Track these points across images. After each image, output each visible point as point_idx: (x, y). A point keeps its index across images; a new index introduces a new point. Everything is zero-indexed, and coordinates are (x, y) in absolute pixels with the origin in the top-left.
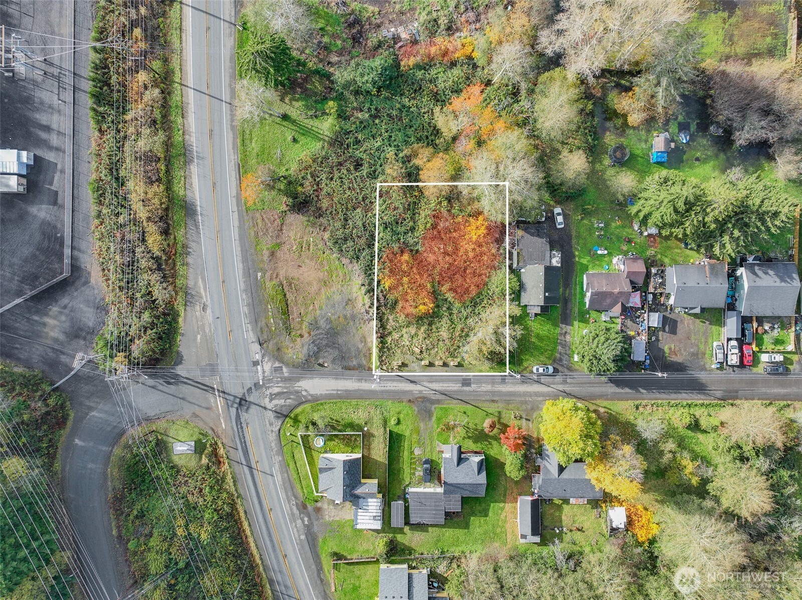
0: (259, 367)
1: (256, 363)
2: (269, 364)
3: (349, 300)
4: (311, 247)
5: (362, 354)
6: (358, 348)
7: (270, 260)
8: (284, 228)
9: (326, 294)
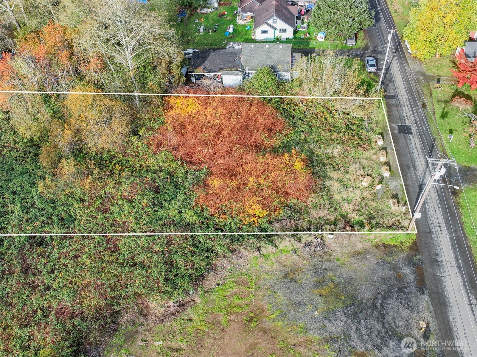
6: (377, 264)
9: (273, 320)
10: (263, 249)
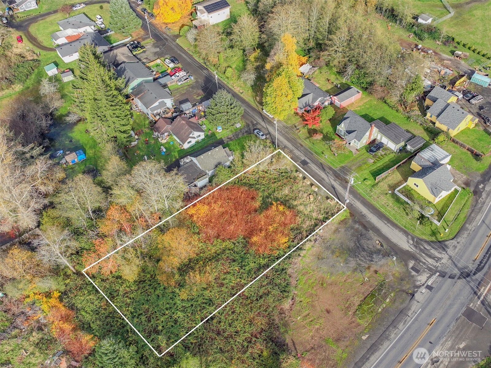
0: (429, 283)
1: (430, 288)
2: (419, 278)
4: (304, 314)
6: (345, 230)
10: (300, 254)
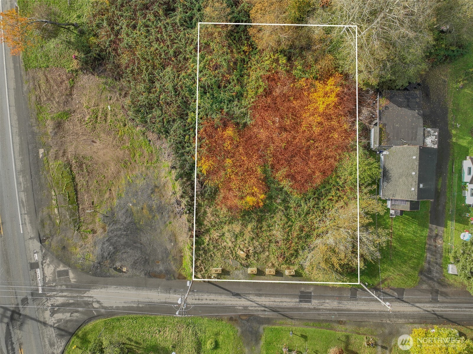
0: (38, 271)
1: (34, 266)
2: (52, 268)
3: (156, 186)
4: (109, 117)
5: (170, 257)
6: (166, 249)
7: (56, 133)
8: (75, 92)
9: (126, 178)
10: (175, 170)
